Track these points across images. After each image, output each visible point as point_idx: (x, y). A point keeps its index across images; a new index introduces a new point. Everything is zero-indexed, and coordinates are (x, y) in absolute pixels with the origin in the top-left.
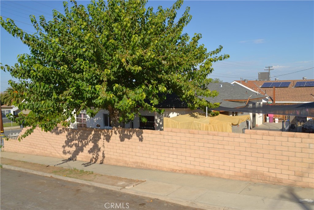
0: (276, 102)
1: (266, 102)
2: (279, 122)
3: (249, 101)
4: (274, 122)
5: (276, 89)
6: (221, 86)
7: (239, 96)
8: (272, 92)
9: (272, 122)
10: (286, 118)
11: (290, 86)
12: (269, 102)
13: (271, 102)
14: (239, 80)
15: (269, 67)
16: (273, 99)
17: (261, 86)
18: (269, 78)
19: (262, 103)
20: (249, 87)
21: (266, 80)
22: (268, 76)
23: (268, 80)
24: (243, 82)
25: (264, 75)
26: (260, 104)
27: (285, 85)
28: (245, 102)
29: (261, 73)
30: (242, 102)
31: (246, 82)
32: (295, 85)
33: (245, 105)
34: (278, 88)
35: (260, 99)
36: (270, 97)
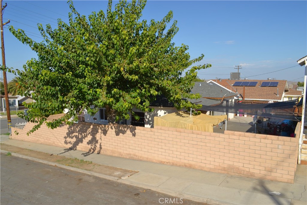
0: (245, 99)
1: (237, 98)
2: (247, 116)
3: (224, 99)
4: (244, 116)
5: (246, 87)
6: (200, 85)
7: (215, 95)
8: (242, 90)
9: (242, 116)
10: (253, 113)
11: (257, 85)
12: (239, 99)
13: (242, 99)
14: (215, 79)
15: (238, 66)
16: (243, 96)
17: (232, 85)
18: (239, 77)
19: (233, 101)
20: (222, 86)
21: (237, 79)
22: (239, 76)
23: (239, 79)
24: (218, 81)
25: (236, 75)
26: (232, 101)
27: (253, 84)
28: (220, 100)
29: (233, 73)
30: (217, 100)
31: (220, 81)
32: (261, 84)
33: (221, 102)
34: (247, 87)
35: (232, 97)
36: (240, 94)
